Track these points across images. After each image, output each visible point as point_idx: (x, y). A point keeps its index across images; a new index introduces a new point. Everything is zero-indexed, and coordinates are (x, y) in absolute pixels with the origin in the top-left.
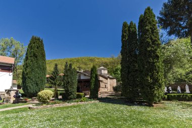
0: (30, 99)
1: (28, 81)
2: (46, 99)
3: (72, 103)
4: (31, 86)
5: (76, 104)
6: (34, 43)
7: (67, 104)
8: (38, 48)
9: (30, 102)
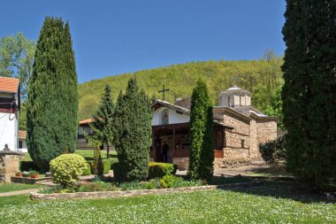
0: (42, 176)
1: (38, 130)
2: (67, 177)
3: (134, 192)
4: (44, 143)
5: (143, 193)
6: (49, 35)
7: (119, 193)
8: (57, 46)
9: (43, 182)
